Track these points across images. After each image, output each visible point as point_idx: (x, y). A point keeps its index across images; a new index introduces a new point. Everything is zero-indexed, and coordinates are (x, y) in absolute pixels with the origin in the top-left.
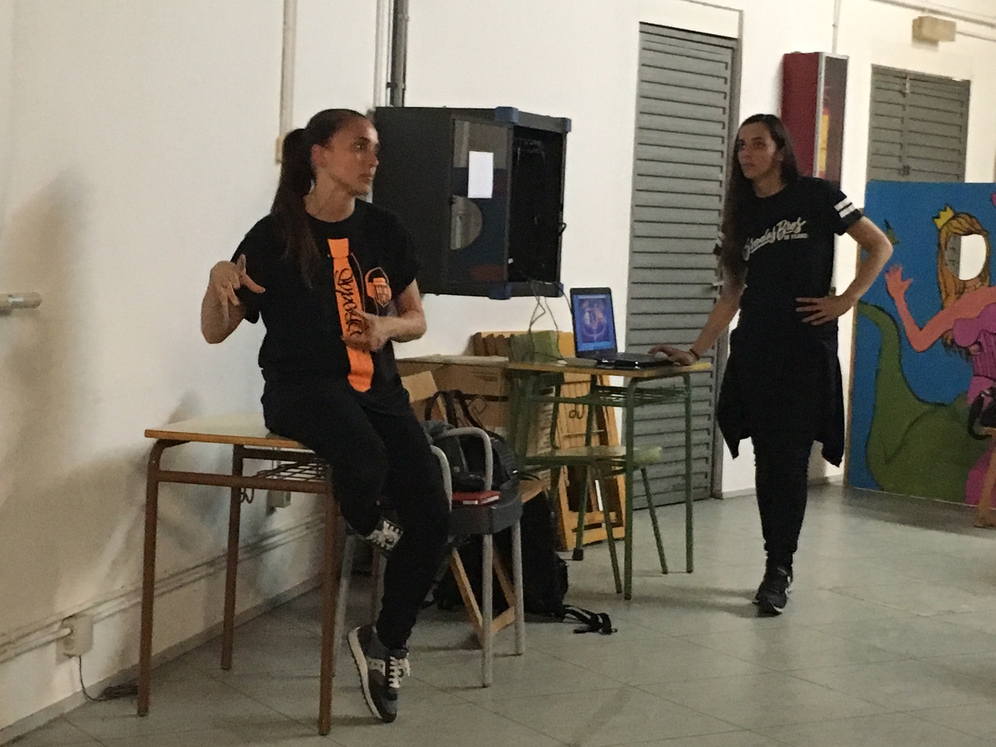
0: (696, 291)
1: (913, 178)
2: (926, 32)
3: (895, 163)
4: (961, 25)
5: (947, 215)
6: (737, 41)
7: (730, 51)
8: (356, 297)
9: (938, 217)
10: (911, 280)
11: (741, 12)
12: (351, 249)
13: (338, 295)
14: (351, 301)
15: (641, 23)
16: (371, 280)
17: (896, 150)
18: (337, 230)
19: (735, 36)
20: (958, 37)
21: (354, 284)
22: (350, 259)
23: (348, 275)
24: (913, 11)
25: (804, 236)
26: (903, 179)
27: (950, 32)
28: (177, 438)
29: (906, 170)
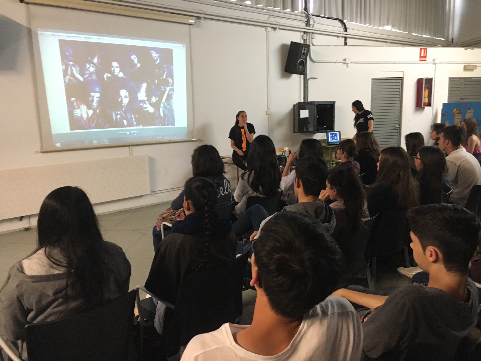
2: (467, 68)
3: (460, 98)
4: (478, 65)
5: (455, 109)
6: (403, 78)
7: (401, 80)
8: (245, 137)
9: (454, 110)
10: (449, 123)
11: (403, 72)
15: (372, 78)
17: (459, 94)
19: (401, 77)
20: (478, 68)
21: (244, 135)
22: (244, 132)
24: (463, 64)
25: (363, 121)
26: (462, 101)
27: (475, 67)
28: (224, 157)
29: (462, 99)
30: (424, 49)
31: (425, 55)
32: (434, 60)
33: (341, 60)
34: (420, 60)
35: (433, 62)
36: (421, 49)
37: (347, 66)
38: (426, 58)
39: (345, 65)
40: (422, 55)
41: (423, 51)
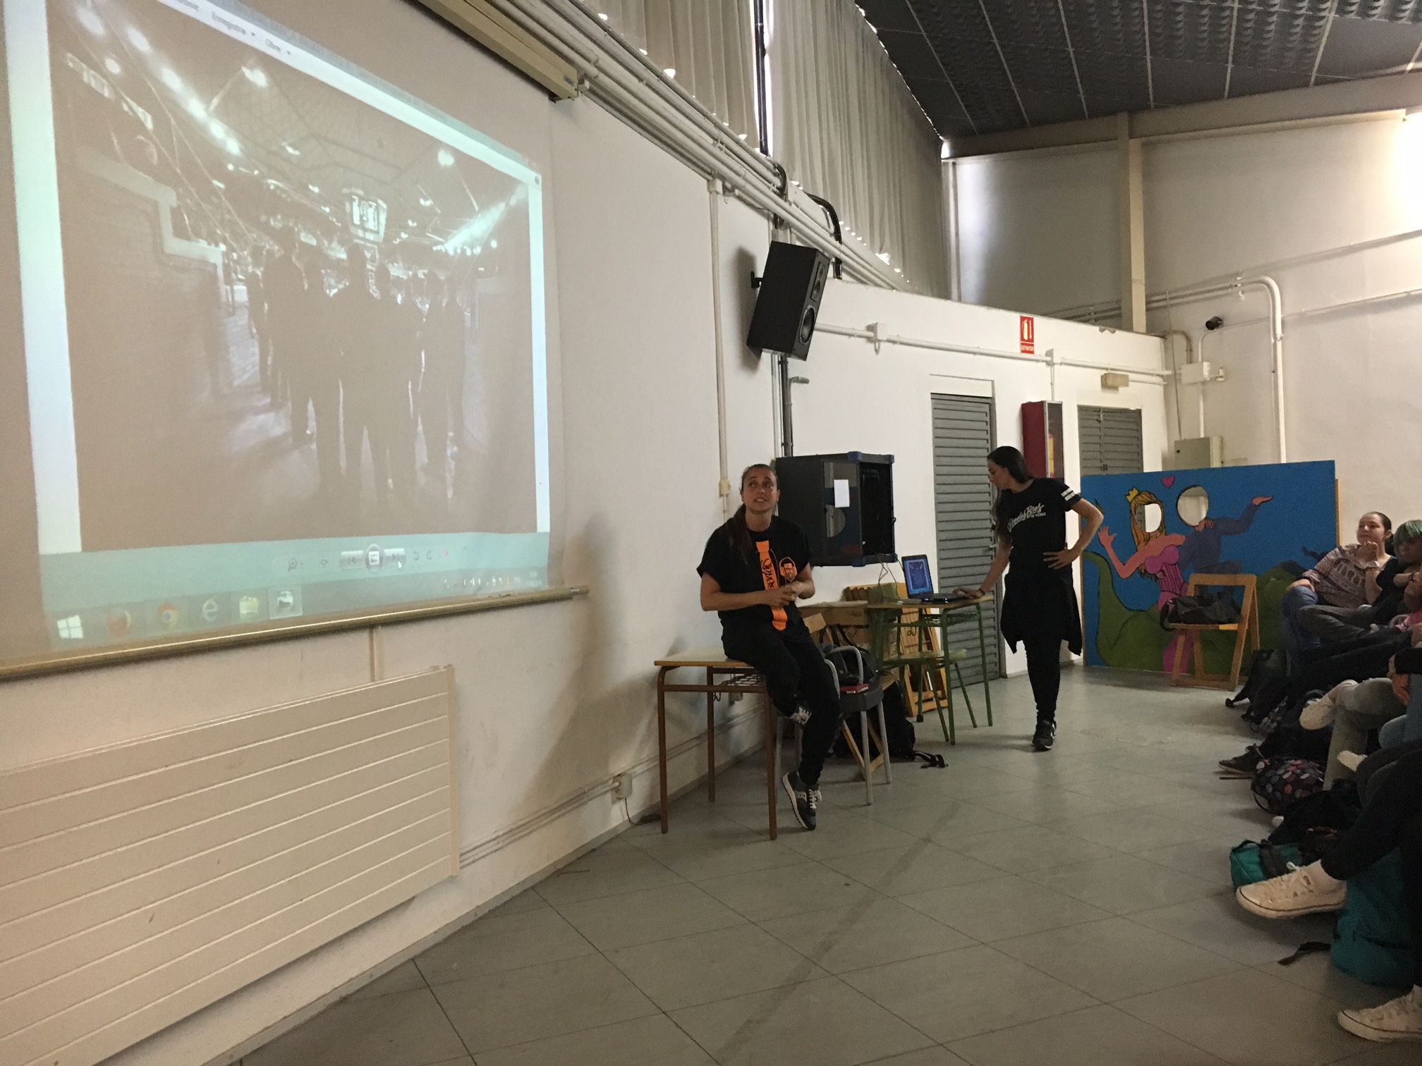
0: (980, 551)
1: (1110, 472)
2: (1110, 382)
3: (1098, 464)
4: (1132, 376)
5: (1134, 493)
6: (992, 399)
7: (988, 405)
8: (774, 576)
9: (1129, 495)
10: (1115, 535)
11: (993, 382)
12: (770, 546)
13: (764, 574)
14: (771, 579)
15: (932, 394)
16: (782, 565)
17: (1097, 455)
18: (761, 536)
19: (990, 395)
20: (1130, 383)
21: (773, 568)
22: (769, 552)
23: (769, 562)
24: (1100, 371)
25: (1044, 514)
26: (1104, 473)
27: (1125, 381)
28: (673, 665)
29: (1105, 468)
30: (1029, 319)
31: (1031, 337)
32: (1050, 353)
33: (861, 328)
34: (1023, 351)
35: (1049, 359)
36: (1022, 319)
37: (877, 351)
38: (1033, 345)
39: (871, 346)
40: (1026, 337)
41: (1026, 325)
